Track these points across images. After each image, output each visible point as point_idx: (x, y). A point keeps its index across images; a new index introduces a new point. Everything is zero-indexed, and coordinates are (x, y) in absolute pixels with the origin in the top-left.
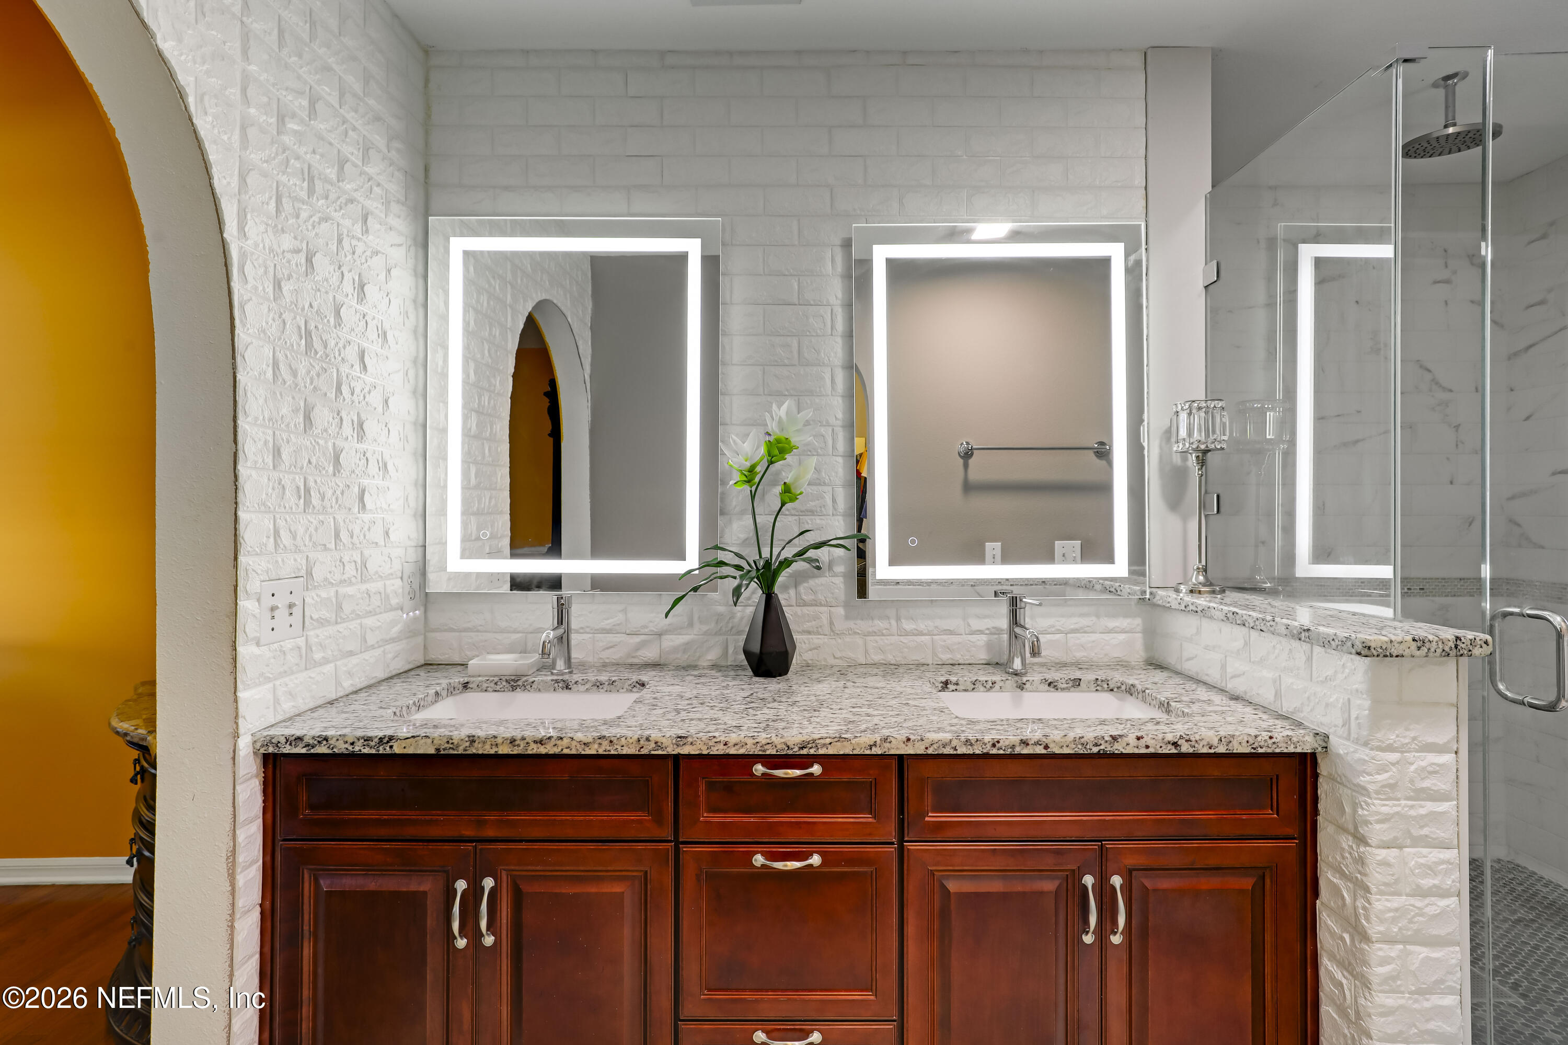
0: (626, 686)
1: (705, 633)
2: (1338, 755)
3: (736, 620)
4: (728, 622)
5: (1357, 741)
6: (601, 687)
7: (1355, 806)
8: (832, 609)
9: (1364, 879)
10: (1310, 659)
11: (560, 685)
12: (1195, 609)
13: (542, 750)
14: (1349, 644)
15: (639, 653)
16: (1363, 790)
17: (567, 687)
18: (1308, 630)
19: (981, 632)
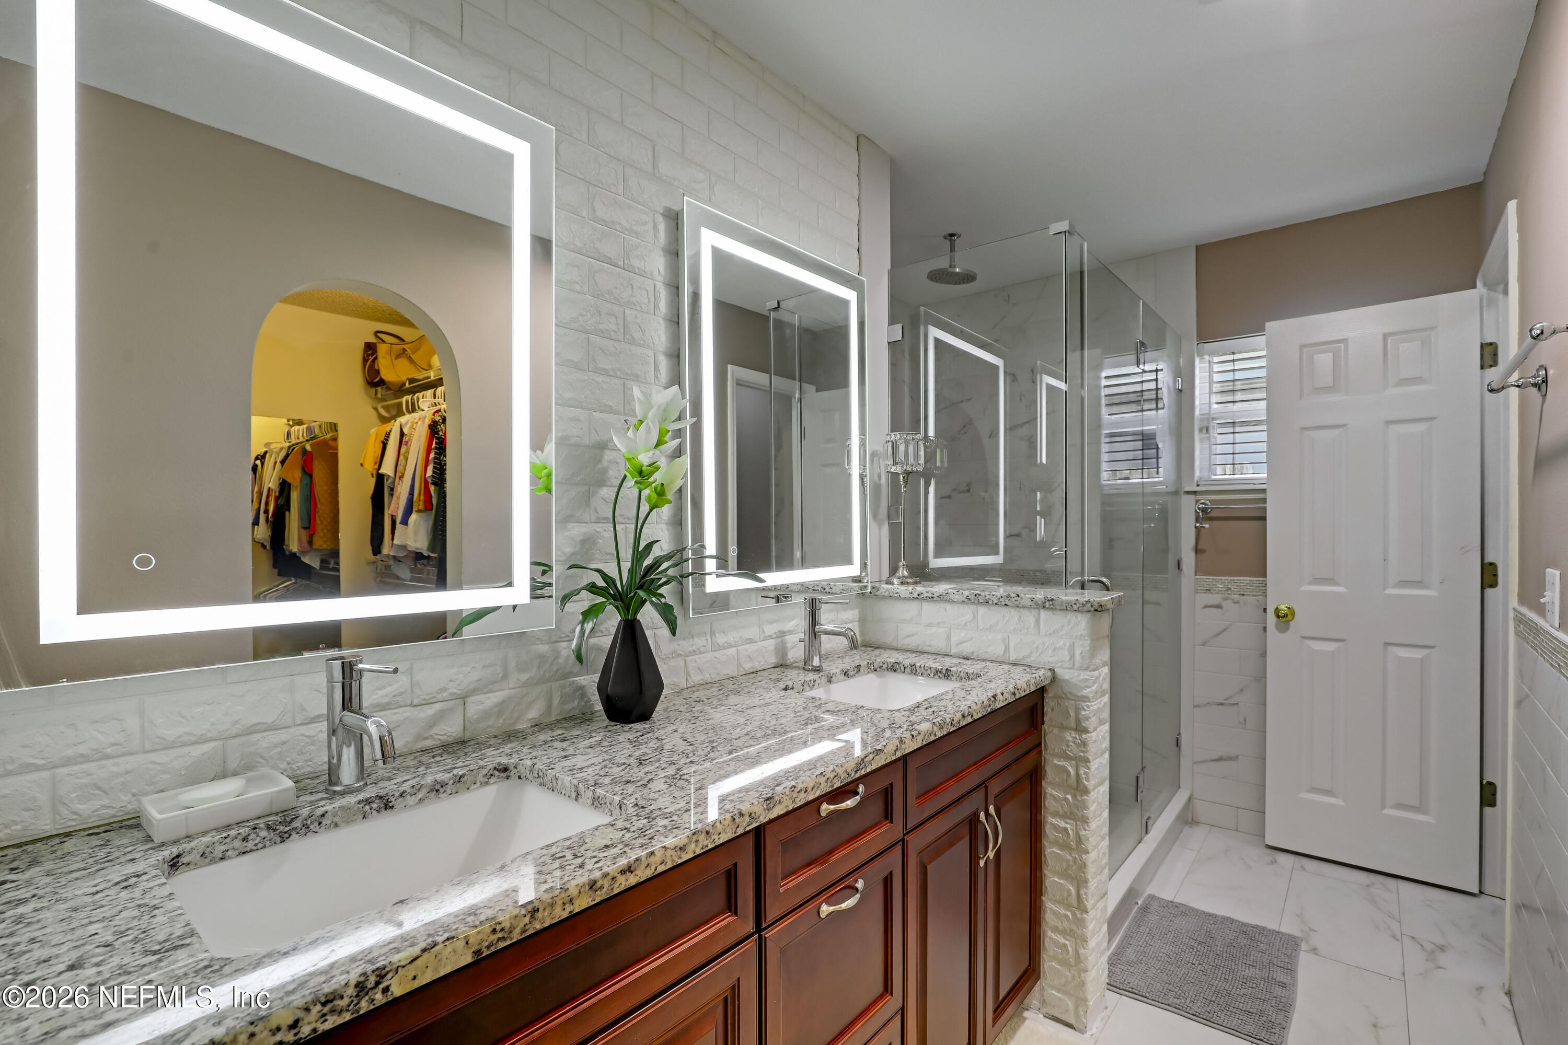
0: (480, 778)
1: (526, 684)
2: (1067, 680)
3: (561, 660)
4: (552, 664)
5: (1080, 669)
6: (442, 790)
7: (1077, 710)
8: (656, 631)
9: (1086, 755)
10: (1038, 621)
11: (375, 806)
12: (930, 595)
13: (633, 880)
14: (1089, 605)
15: (435, 730)
16: (1086, 698)
17: (388, 806)
18: (1052, 600)
19: (771, 637)
